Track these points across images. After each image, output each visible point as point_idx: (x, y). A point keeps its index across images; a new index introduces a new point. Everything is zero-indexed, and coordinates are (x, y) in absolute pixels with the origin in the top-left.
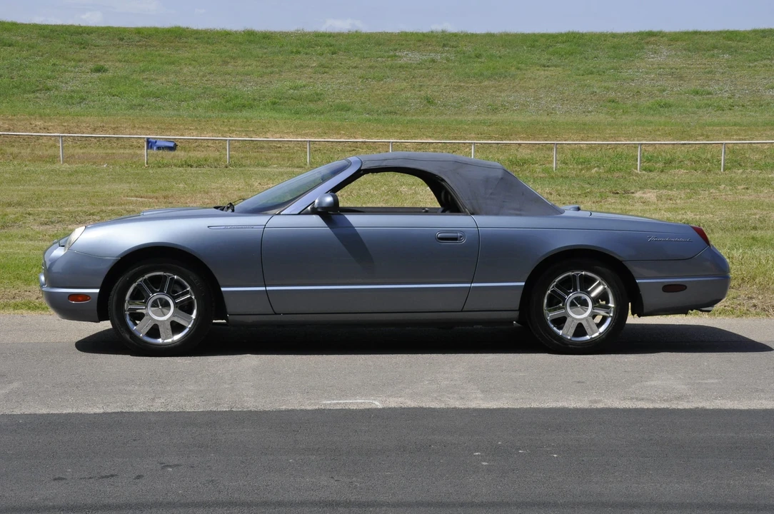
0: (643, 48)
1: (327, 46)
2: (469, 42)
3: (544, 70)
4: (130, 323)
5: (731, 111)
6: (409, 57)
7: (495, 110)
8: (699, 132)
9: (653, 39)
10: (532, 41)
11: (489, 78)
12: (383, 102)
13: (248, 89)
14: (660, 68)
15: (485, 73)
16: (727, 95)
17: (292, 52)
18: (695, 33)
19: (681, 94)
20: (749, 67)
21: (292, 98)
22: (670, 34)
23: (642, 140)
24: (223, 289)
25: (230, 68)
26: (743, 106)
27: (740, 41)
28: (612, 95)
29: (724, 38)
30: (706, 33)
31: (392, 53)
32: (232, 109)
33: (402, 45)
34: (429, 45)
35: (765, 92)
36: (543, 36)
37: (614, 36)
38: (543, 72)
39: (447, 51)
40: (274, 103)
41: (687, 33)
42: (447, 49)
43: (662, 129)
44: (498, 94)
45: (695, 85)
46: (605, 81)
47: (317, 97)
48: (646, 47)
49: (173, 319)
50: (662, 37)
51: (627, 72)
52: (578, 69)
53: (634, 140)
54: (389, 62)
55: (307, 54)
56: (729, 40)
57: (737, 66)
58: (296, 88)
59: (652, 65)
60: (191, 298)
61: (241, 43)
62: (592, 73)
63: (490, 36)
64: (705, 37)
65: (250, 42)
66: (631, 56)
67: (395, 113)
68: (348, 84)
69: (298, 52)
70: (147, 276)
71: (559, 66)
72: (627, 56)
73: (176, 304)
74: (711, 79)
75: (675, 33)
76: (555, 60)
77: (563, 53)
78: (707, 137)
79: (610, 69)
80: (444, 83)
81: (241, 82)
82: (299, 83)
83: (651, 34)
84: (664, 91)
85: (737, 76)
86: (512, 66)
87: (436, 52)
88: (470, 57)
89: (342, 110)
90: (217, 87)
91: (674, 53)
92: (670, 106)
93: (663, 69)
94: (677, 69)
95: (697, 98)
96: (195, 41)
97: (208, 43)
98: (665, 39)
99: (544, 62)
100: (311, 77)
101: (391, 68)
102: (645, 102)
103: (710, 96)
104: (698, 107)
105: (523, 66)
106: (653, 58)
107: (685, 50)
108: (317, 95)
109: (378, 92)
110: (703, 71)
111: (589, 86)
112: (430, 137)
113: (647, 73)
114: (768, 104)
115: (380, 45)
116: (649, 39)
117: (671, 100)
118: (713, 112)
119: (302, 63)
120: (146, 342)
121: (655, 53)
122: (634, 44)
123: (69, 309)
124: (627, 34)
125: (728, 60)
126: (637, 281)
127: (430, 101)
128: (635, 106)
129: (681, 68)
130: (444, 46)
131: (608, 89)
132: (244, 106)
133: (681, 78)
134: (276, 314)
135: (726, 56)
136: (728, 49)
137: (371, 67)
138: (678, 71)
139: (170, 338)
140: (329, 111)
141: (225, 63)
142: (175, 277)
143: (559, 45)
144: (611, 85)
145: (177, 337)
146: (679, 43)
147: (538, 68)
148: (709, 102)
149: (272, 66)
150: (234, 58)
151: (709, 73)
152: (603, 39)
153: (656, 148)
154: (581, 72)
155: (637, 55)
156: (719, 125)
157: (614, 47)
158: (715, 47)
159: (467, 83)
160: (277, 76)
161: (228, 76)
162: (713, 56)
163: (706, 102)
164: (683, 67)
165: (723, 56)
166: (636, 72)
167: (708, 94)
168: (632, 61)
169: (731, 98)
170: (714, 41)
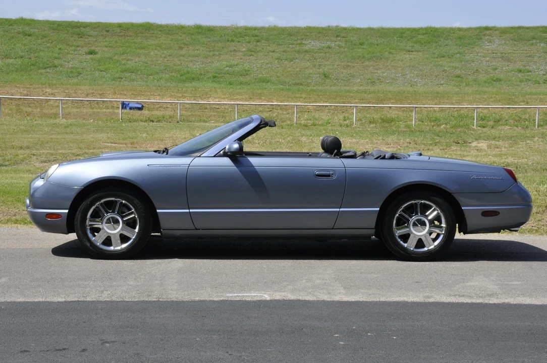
0: (481, 39)
1: (253, 36)
2: (355, 34)
3: (409, 54)
4: (90, 235)
5: (545, 85)
6: (312, 44)
7: (373, 83)
8: (521, 99)
9: (488, 32)
10: (401, 33)
11: (369, 60)
12: (292, 76)
13: (196, 67)
14: (494, 53)
15: (366, 56)
16: (542, 72)
17: (228, 41)
18: (520, 28)
19: (508, 72)
21: (228, 73)
22: (501, 28)
23: (479, 105)
24: (158, 211)
25: (184, 52)
28: (458, 72)
29: (541, 31)
30: (528, 28)
31: (299, 42)
32: (185, 81)
33: (307, 36)
34: (326, 36)
36: (408, 29)
37: (460, 29)
38: (408, 56)
39: (339, 40)
40: (215, 77)
41: (513, 28)
42: (339, 39)
43: (494, 97)
44: (375, 71)
45: (518, 65)
46: (453, 62)
47: (246, 73)
48: (483, 37)
49: (122, 232)
50: (495, 31)
51: (468, 56)
52: (434, 54)
53: (473, 105)
54: (298, 48)
55: (239, 42)
56: (544, 33)
58: (230, 66)
59: (488, 51)
60: (135, 217)
61: (192, 34)
62: (443, 57)
63: (371, 29)
64: (527, 30)
65: (199, 33)
66: (472, 45)
67: (301, 84)
68: (268, 64)
69: (233, 41)
70: (102, 201)
71: (420, 51)
72: (469, 44)
73: (124, 222)
74: (531, 61)
75: (505, 28)
76: (417, 47)
77: (423, 42)
78: (527, 103)
79: (457, 54)
80: (337, 63)
81: (192, 62)
82: (233, 62)
83: (487, 28)
84: (496, 69)
86: (386, 51)
87: (332, 41)
88: (355, 45)
89: (263, 82)
90: (175, 65)
91: (503, 42)
92: (500, 80)
93: (496, 53)
94: (506, 54)
95: (520, 75)
96: (160, 33)
97: (169, 34)
98: (497, 32)
99: (408, 48)
100: (241, 59)
101: (299, 52)
102: (482, 77)
103: (530, 73)
104: (521, 81)
105: (393, 51)
106: (488, 46)
107: (512, 40)
108: (246, 71)
109: (289, 69)
110: (525, 55)
111: (442, 66)
112: (326, 102)
113: (484, 57)
115: (291, 36)
116: (485, 32)
117: (502, 76)
118: (532, 85)
119: (235, 48)
120: (101, 249)
121: (490, 42)
122: (474, 36)
123: (46, 224)
124: (470, 29)
125: (543, 47)
126: (463, 208)
127: (326, 76)
128: (475, 80)
129: (508, 54)
130: (337, 36)
131: (455, 68)
132: (193, 79)
133: (509, 60)
134: (196, 229)
135: (542, 45)
136: (543, 40)
137: (284, 51)
138: (507, 55)
139: (120, 246)
140: (254, 83)
141: (181, 48)
142: (123, 201)
143: (420, 37)
144: (457, 65)
145: (124, 246)
146: (507, 35)
147: (405, 52)
148: (529, 78)
149: (214, 51)
150: (187, 45)
151: (529, 56)
152: (452, 32)
153: (489, 110)
154: (436, 56)
155: (477, 43)
156: (535, 94)
157: (460, 38)
158: (534, 38)
159: (353, 63)
160: (217, 57)
161: (182, 58)
162: (532, 44)
163: (526, 77)
164: (511, 52)
165: (540, 45)
166: (476, 56)
167: (529, 72)
168: (473, 48)
169: (545, 75)
170: (533, 34)
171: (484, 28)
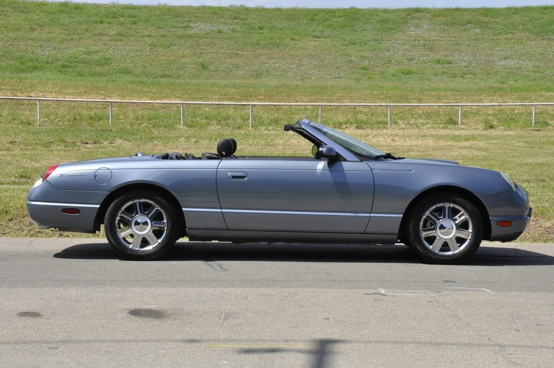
0: (407, 22)
1: (130, 16)
2: (258, 16)
3: (315, 41)
5: (461, 78)
6: (199, 28)
7: (258, 75)
9: (418, 15)
10: (313, 15)
11: (264, 47)
12: (163, 66)
13: (44, 54)
14: (416, 40)
15: (261, 42)
16: (464, 64)
17: (96, 22)
18: (457, 9)
19: (425, 63)
20: (493, 40)
21: (82, 62)
22: (435, 10)
23: (362, 103)
25: (34, 35)
26: (474, 74)
27: (493, 17)
28: (366, 63)
29: (480, 14)
30: (466, 10)
31: (186, 24)
32: (23, 71)
33: (198, 17)
34: (222, 17)
35: (498, 62)
36: (323, 11)
37: (386, 11)
38: (313, 42)
39: (236, 24)
40: (64, 66)
41: (449, 10)
42: (236, 21)
44: (267, 61)
45: (440, 56)
46: (364, 51)
47: (106, 61)
48: (410, 21)
50: (428, 13)
51: (385, 43)
52: (345, 40)
53: (355, 102)
54: (180, 32)
55: (109, 23)
56: (484, 16)
57: (483, 39)
58: (89, 53)
59: (410, 37)
61: (53, 13)
62: (355, 44)
63: (279, 10)
64: (464, 13)
65: (62, 12)
66: (394, 30)
67: (170, 76)
68: (137, 51)
69: (102, 22)
71: (329, 38)
72: (391, 29)
74: (456, 51)
75: (440, 10)
76: (327, 32)
77: (336, 26)
78: (420, 101)
79: (372, 40)
80: (223, 51)
81: (41, 47)
82: (93, 48)
83: (418, 10)
84: (411, 60)
85: (480, 47)
86: (287, 37)
87: (226, 24)
88: (252, 29)
89: (124, 73)
90: (18, 51)
91: (433, 26)
92: (411, 73)
93: (419, 41)
94: (429, 41)
95: (437, 67)
96: (11, 10)
97: (23, 12)
98: (429, 15)
99: (317, 33)
100: (106, 44)
101: (180, 37)
102: (392, 70)
104: (436, 75)
105: (296, 37)
106: (413, 31)
107: (443, 24)
108: (106, 59)
109: (162, 58)
110: (452, 43)
111: (349, 55)
113: (403, 45)
114: (496, 73)
115: (178, 17)
116: (414, 15)
117: (415, 68)
118: (445, 79)
119: (101, 31)
121: (417, 27)
122: (400, 19)
124: (398, 10)
125: (476, 34)
127: (204, 66)
128: (382, 73)
129: (433, 41)
130: (235, 18)
131: (364, 58)
132: (35, 68)
133: (431, 49)
135: (477, 30)
136: (481, 24)
137: (162, 36)
138: (431, 43)
140: (112, 74)
141: (33, 30)
143: (335, 19)
144: (367, 54)
146: (440, 18)
147: (310, 38)
148: (446, 70)
149: (74, 34)
150: (41, 26)
151: (457, 44)
152: (375, 14)
153: (371, 109)
154: (346, 43)
155: (400, 29)
157: (382, 21)
158: (469, 22)
159: (243, 51)
160: (76, 42)
161: (31, 42)
162: (465, 30)
163: (443, 70)
164: (436, 39)
165: (474, 31)
166: (394, 43)
167: (449, 63)
168: (394, 33)
169: (466, 67)
170: (470, 17)
171: (414, 9)
